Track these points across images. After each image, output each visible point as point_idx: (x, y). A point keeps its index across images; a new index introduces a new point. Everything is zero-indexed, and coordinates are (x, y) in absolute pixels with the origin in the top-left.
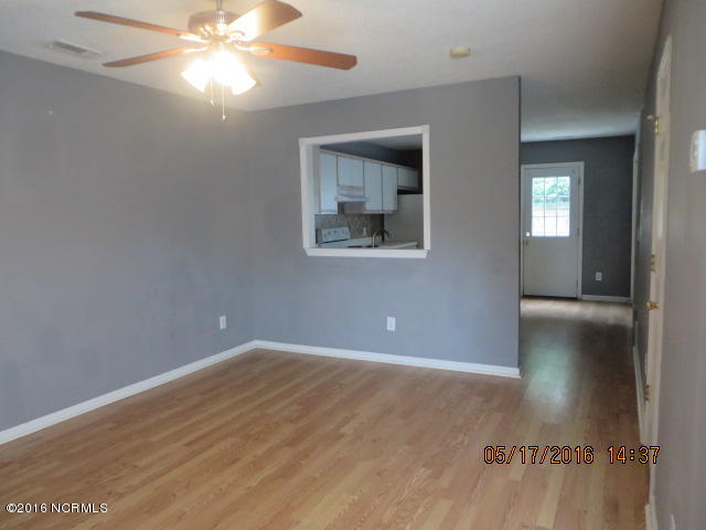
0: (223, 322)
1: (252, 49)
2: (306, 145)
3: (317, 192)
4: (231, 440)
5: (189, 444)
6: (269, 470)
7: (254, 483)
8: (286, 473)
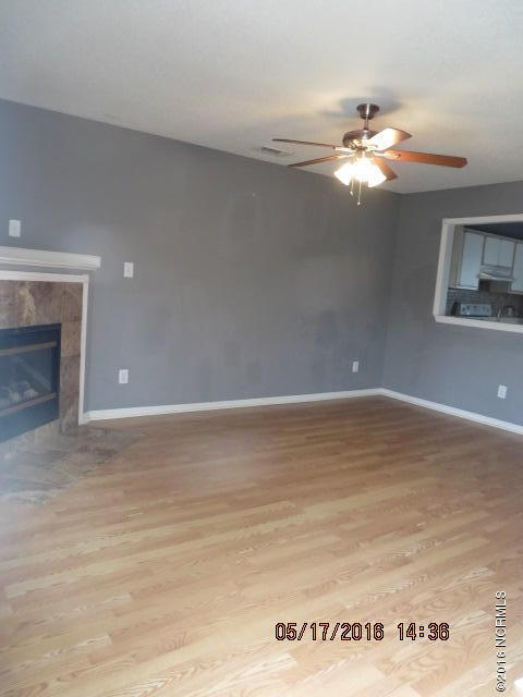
0: (355, 366)
1: (386, 155)
2: (448, 225)
3: (455, 268)
4: (339, 443)
5: (309, 438)
6: (358, 463)
7: (344, 467)
8: (369, 468)
